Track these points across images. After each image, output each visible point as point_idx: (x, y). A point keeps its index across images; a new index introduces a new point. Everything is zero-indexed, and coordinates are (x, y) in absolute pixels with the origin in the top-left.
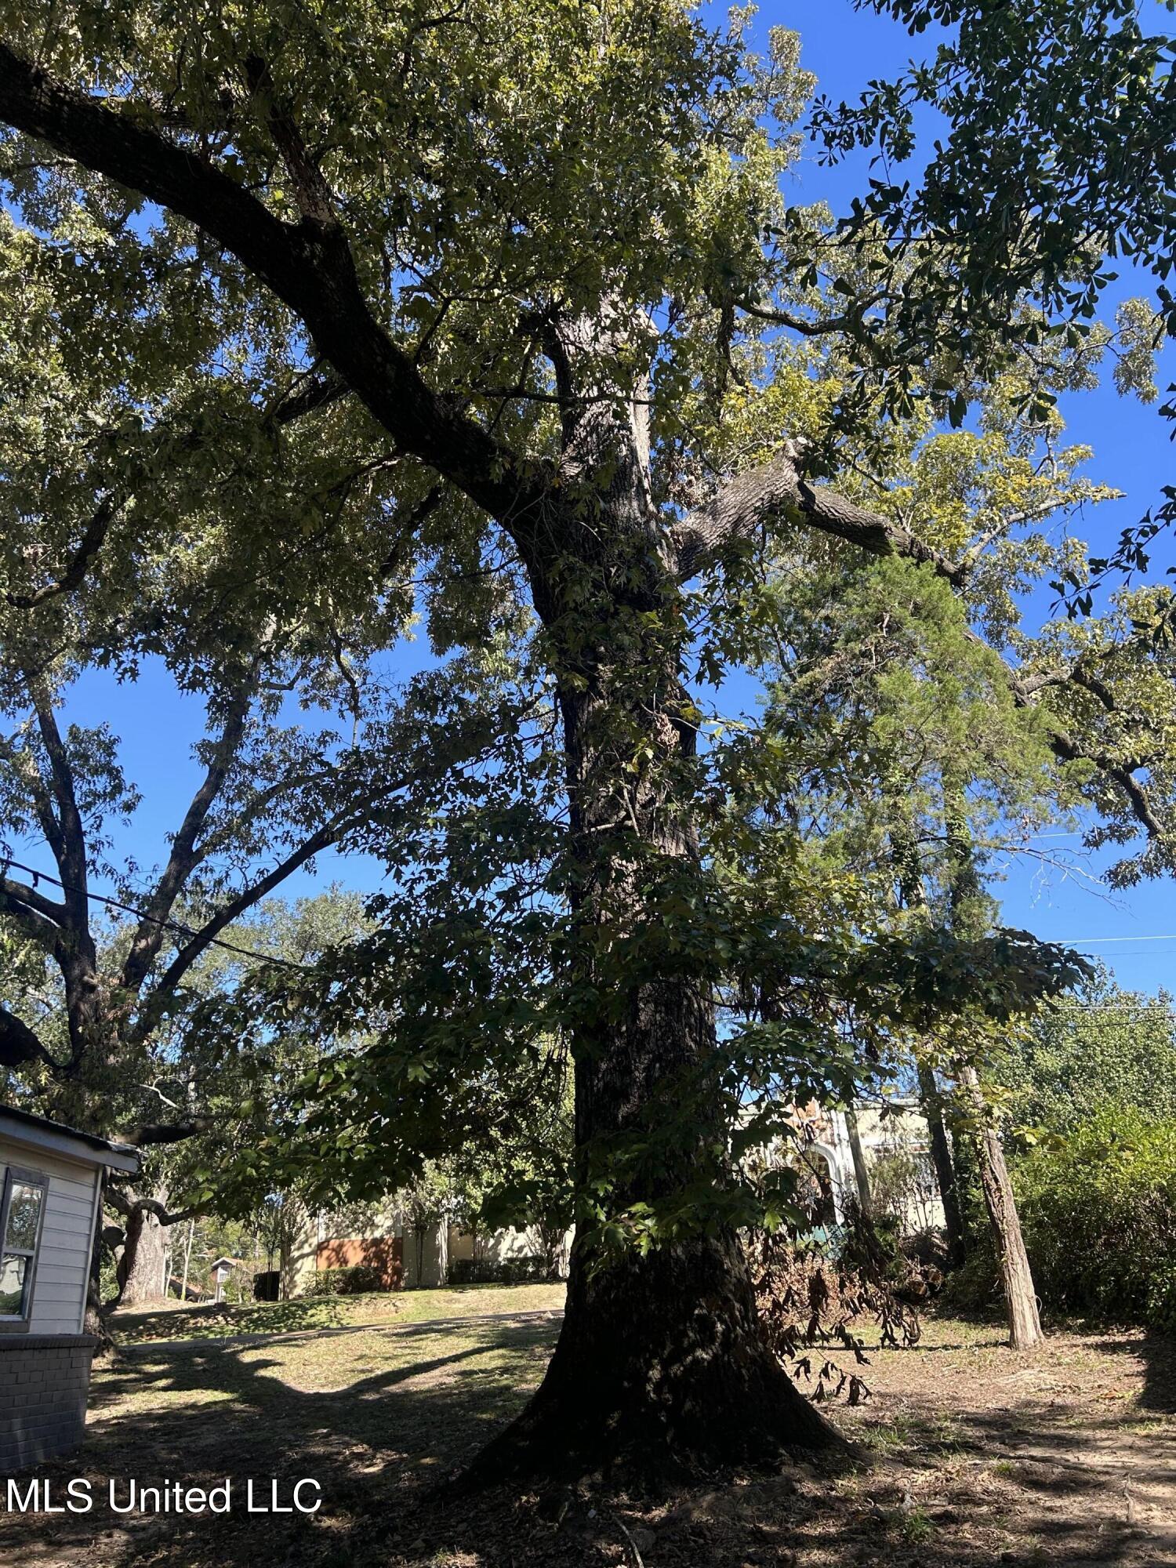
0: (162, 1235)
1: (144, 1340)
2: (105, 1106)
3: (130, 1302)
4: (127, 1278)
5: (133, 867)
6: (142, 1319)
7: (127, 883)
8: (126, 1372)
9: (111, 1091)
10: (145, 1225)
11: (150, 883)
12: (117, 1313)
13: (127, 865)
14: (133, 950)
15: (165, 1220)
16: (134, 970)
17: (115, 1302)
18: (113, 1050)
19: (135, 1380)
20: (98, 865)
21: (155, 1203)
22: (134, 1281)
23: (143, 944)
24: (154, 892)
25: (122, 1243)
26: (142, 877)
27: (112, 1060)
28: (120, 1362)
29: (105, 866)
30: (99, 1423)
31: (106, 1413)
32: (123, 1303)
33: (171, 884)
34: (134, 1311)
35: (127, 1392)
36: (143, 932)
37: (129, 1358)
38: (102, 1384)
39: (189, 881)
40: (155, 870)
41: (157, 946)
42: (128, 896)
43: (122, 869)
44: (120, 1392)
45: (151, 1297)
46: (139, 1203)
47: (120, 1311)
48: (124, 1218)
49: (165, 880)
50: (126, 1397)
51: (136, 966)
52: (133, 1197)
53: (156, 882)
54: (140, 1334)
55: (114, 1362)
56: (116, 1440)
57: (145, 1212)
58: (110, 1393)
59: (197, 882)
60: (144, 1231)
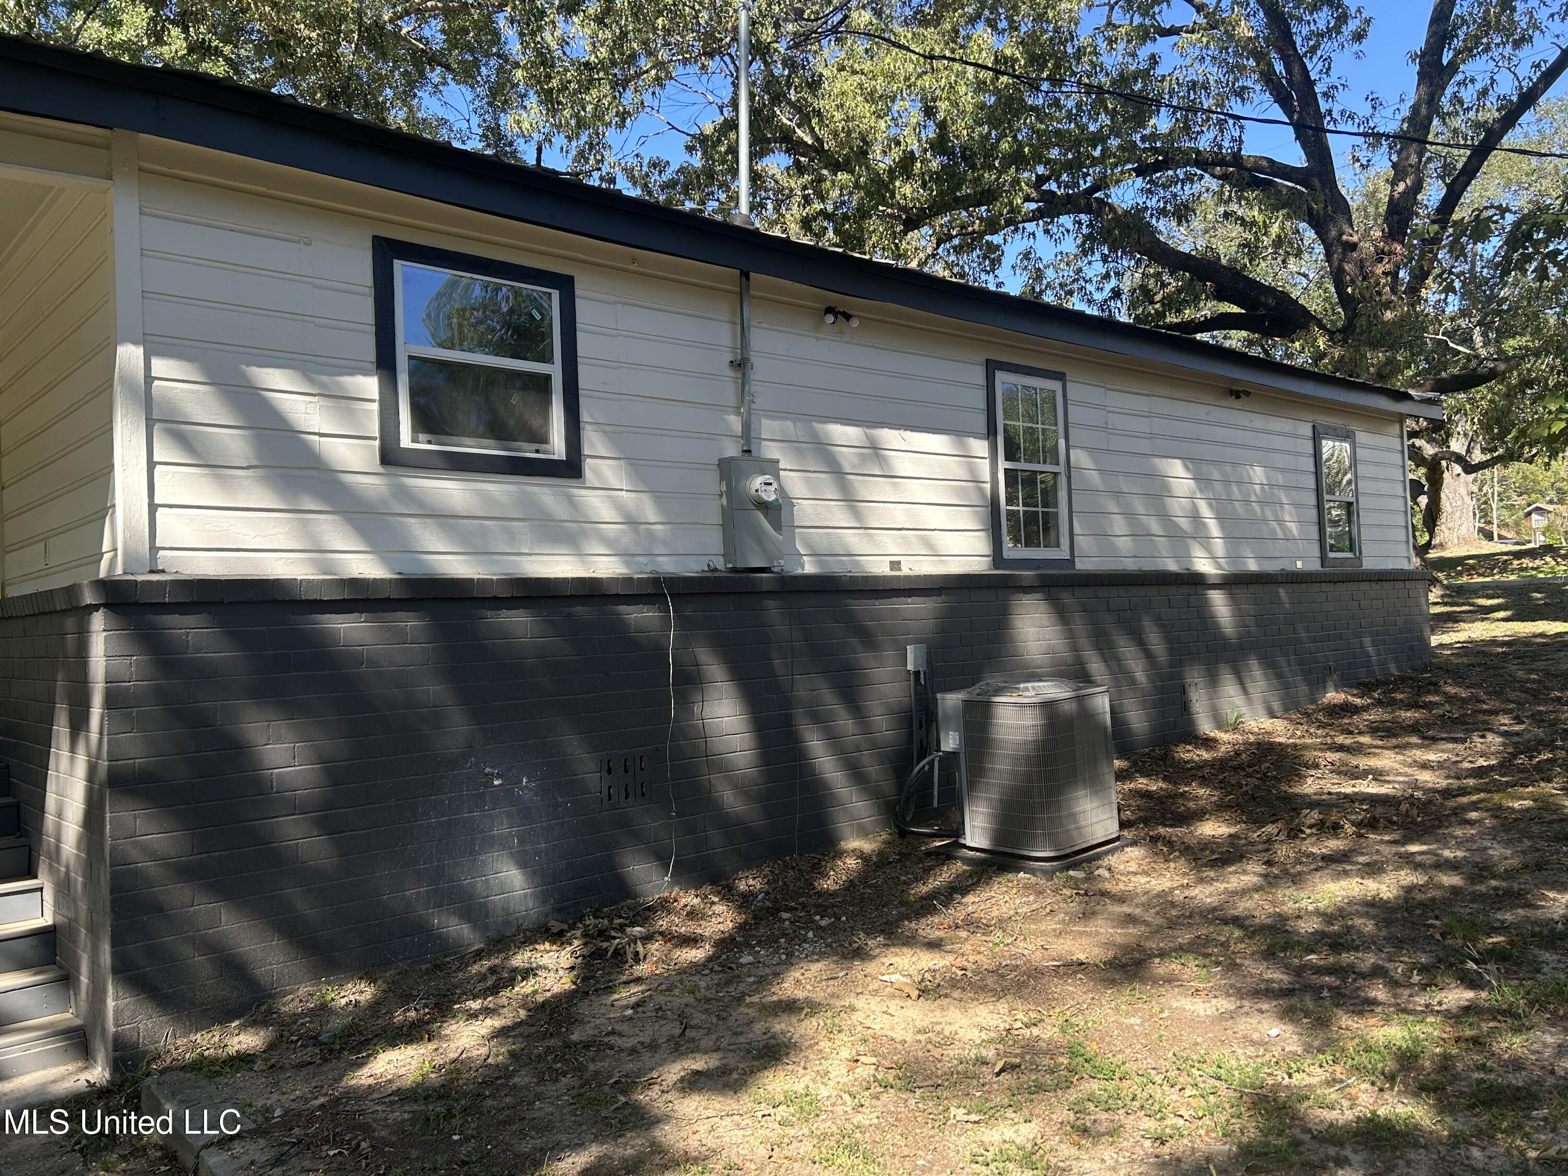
0: (1467, 483)
1: (1465, 579)
2: (1390, 361)
3: (1441, 546)
4: (1435, 525)
5: (1375, 104)
6: (1460, 561)
7: (1372, 124)
8: (1458, 605)
9: (1393, 347)
10: (1446, 475)
11: (1399, 117)
12: (1429, 556)
13: (1369, 103)
14: (1391, 197)
15: (1469, 469)
16: (1396, 217)
17: (1428, 546)
18: (1388, 305)
19: (1470, 612)
20: (1335, 115)
21: (1454, 453)
22: (1443, 527)
23: (1401, 187)
24: (1405, 126)
25: (1424, 493)
26: (1388, 113)
27: (1389, 315)
28: (1450, 596)
29: (1342, 113)
30: (1441, 646)
31: (1446, 639)
32: (1435, 547)
33: (1424, 111)
34: (1447, 554)
35: (1464, 621)
36: (1399, 171)
37: (1457, 594)
38: (1435, 614)
39: (1445, 101)
40: (1402, 100)
41: (1418, 187)
42: (1374, 137)
43: (1364, 110)
44: (1457, 621)
45: (1465, 541)
46: (1436, 455)
47: (1433, 554)
48: (1422, 471)
49: (1415, 109)
50: (1463, 625)
51: (1398, 213)
52: (1429, 450)
53: (1406, 113)
54: (1460, 574)
55: (1442, 596)
56: (1465, 660)
57: (1444, 463)
58: (1445, 622)
59: (1457, 100)
60: (1445, 482)
